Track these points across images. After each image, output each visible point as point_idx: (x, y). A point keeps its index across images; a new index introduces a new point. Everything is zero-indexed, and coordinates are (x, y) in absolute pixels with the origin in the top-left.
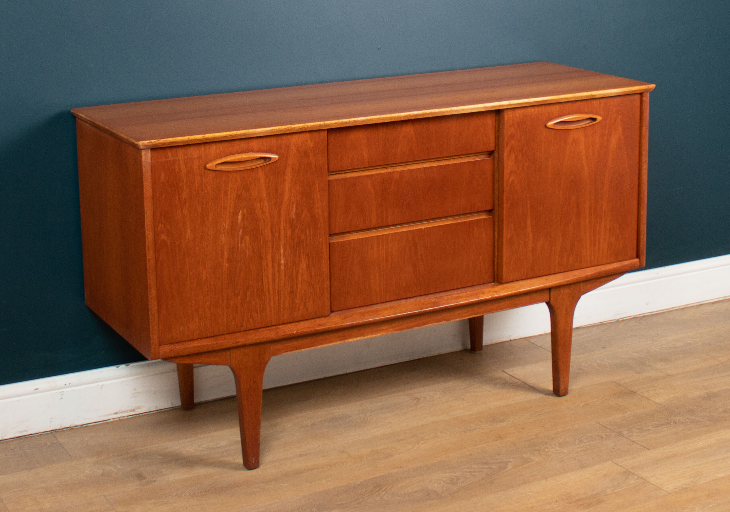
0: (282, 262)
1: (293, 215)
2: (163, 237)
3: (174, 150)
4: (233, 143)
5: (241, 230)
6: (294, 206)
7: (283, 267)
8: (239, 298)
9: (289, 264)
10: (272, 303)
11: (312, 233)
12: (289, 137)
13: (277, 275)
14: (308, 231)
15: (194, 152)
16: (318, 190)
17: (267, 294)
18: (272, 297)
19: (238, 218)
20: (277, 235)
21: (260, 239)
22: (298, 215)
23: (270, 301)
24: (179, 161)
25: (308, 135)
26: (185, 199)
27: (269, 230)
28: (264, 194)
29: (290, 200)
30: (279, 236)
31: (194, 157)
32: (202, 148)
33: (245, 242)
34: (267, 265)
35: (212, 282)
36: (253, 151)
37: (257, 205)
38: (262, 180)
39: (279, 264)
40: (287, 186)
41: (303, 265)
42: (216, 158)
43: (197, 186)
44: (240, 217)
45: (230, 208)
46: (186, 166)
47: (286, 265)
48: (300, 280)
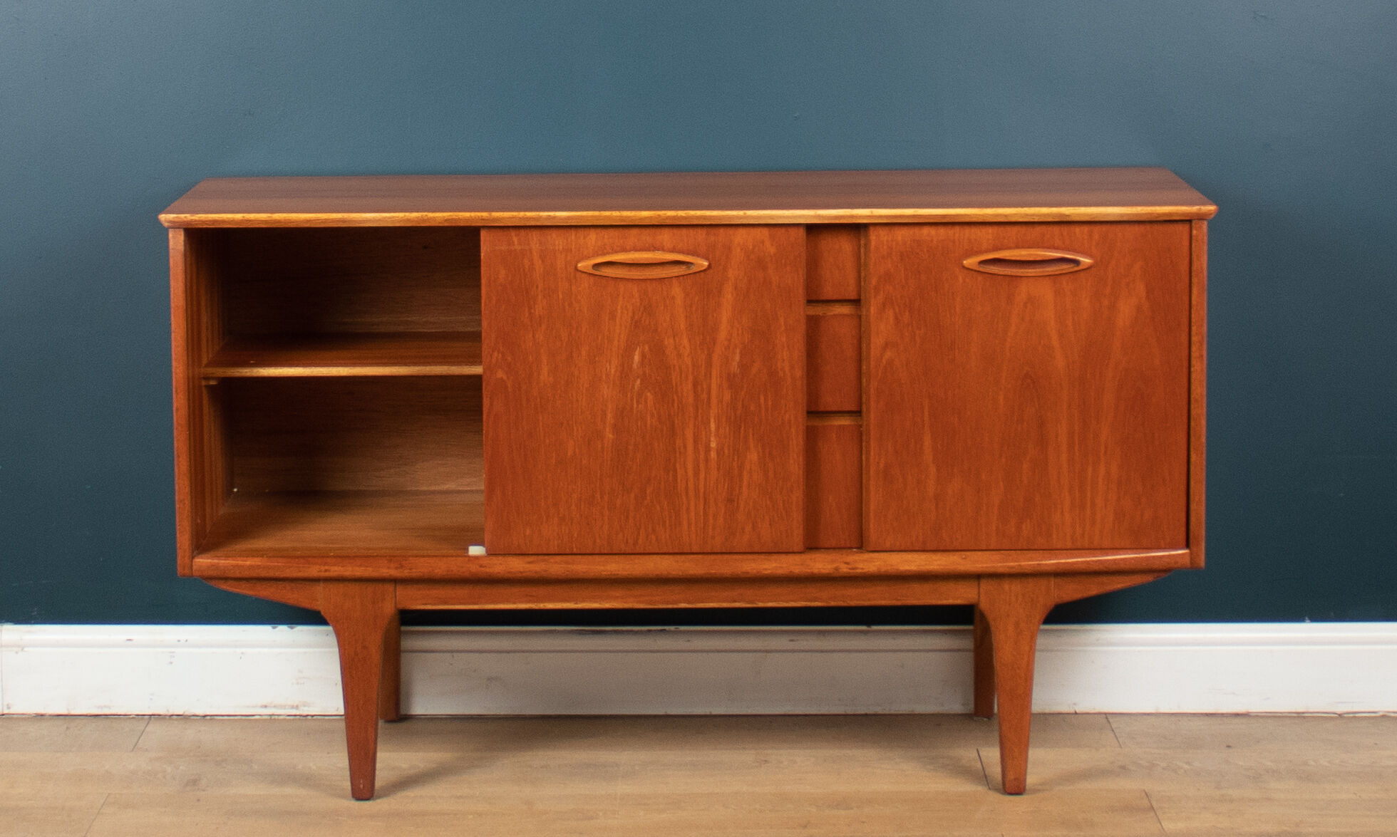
0: (713, 445)
1: (734, 367)
2: (500, 374)
3: (523, 232)
4: (627, 231)
5: (638, 382)
6: (738, 351)
7: (715, 453)
8: (632, 495)
9: (726, 451)
10: (693, 514)
11: (770, 403)
12: (731, 231)
13: (702, 466)
14: (762, 398)
15: (557, 240)
16: (783, 328)
17: (684, 497)
18: (692, 504)
19: (633, 358)
20: (705, 396)
21: (673, 400)
22: (744, 367)
23: (688, 509)
24: (531, 253)
25: (765, 231)
26: (540, 317)
27: (690, 386)
28: (682, 324)
29: (730, 340)
30: (709, 399)
31: (557, 248)
32: (572, 235)
33: (646, 402)
34: (685, 447)
35: (584, 462)
36: (662, 249)
37: (669, 342)
38: (679, 301)
39: (708, 449)
40: (725, 315)
41: (753, 456)
42: (596, 254)
43: (561, 296)
44: (637, 358)
45: (619, 341)
46: (543, 261)
47: (720, 452)
48: (745, 483)
